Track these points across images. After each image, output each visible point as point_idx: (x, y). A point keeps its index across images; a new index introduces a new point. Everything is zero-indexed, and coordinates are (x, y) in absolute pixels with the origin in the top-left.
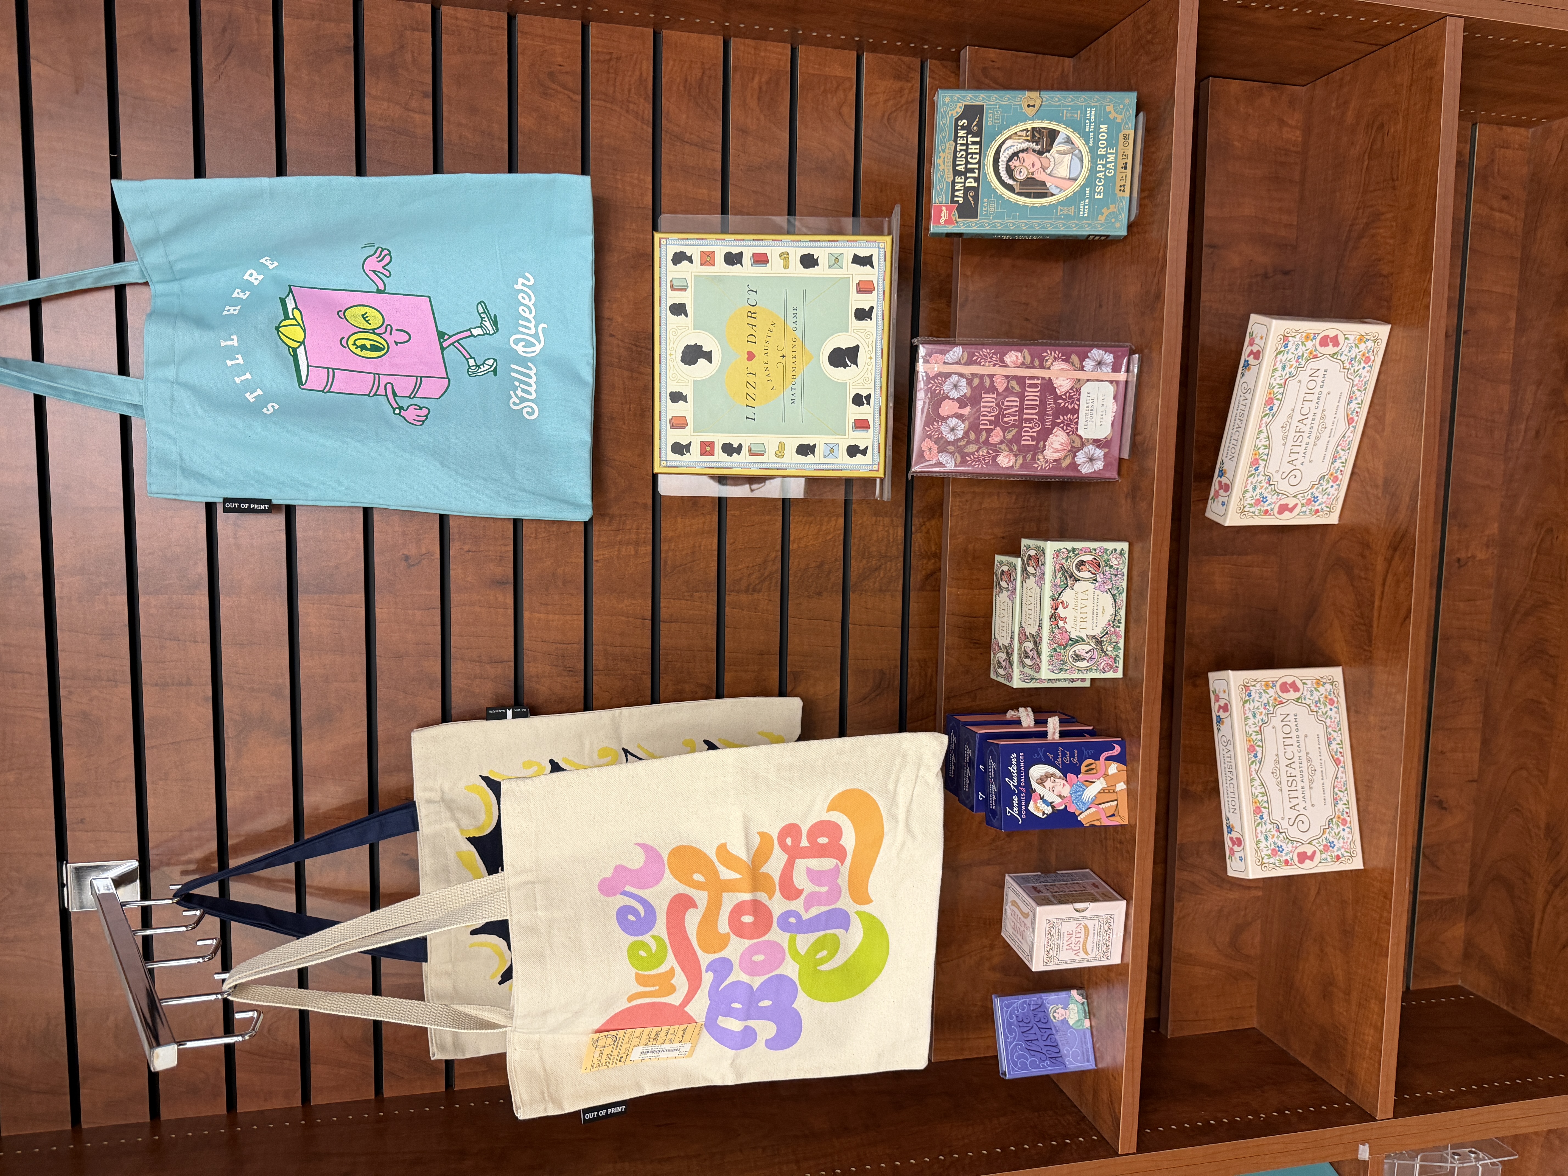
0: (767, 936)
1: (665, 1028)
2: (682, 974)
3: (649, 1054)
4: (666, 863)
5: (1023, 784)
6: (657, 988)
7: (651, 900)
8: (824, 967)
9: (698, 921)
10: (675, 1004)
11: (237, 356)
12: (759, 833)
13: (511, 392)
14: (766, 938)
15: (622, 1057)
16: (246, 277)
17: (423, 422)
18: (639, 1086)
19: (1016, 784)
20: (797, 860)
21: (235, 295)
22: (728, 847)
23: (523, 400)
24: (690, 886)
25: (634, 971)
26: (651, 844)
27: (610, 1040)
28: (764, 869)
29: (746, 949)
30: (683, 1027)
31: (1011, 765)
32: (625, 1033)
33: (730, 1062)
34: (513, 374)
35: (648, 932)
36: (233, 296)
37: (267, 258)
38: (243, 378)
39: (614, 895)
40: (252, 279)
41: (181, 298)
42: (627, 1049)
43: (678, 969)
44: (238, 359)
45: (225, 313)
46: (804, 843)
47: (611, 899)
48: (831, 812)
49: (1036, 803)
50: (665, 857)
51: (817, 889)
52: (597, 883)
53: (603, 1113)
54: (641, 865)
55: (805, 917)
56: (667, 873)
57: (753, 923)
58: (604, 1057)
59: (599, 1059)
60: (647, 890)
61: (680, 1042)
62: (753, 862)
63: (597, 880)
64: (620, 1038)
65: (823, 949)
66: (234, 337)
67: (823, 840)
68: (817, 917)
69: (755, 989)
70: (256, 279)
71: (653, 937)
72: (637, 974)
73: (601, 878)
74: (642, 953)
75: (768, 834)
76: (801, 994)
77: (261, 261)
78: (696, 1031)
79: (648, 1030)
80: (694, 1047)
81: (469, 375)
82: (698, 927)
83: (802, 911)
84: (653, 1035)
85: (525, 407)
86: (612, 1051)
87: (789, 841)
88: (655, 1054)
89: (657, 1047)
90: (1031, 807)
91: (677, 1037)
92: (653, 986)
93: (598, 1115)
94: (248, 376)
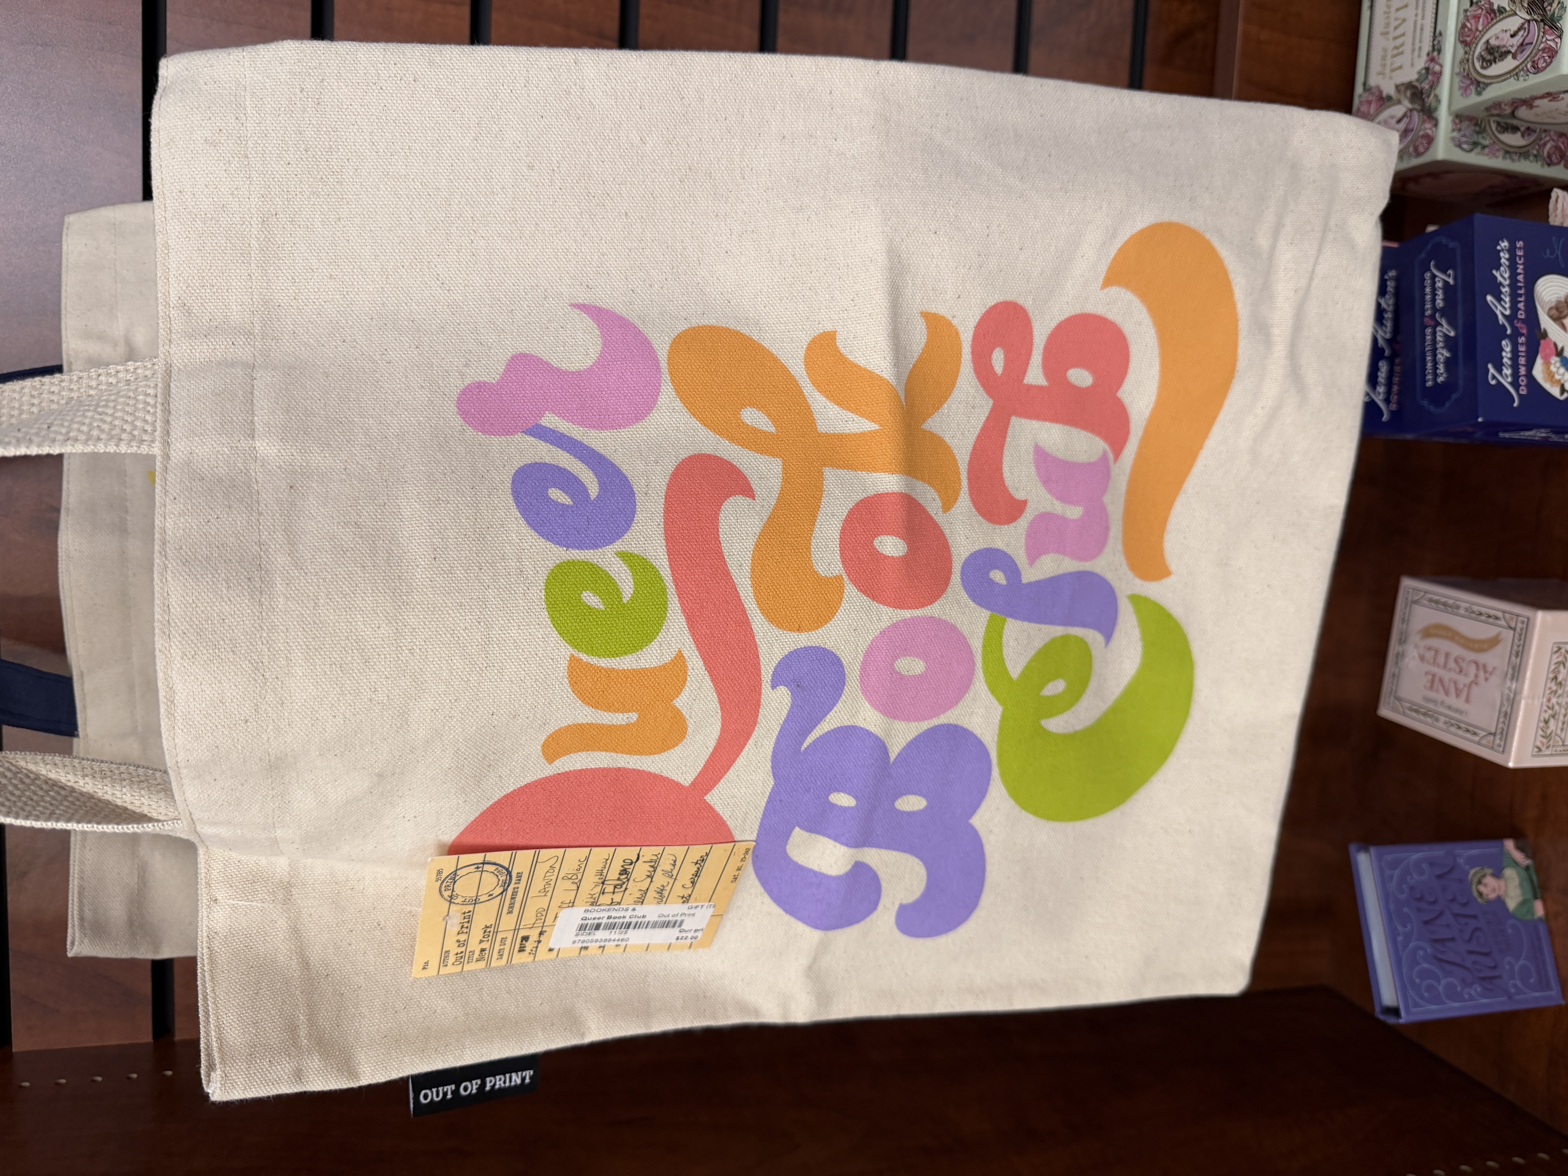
0: (936, 605)
1: (648, 853)
2: (708, 683)
3: (600, 934)
4: (664, 364)
5: (1521, 315)
6: (634, 717)
7: (619, 459)
8: (1056, 724)
9: (758, 530)
10: (681, 780)
12: (926, 316)
14: (933, 610)
15: (525, 939)
18: (572, 1019)
19: (1508, 313)
20: (1015, 421)
22: (840, 344)
24: (732, 439)
25: (566, 651)
26: (620, 309)
27: (490, 882)
28: (933, 424)
29: (883, 633)
30: (697, 851)
31: (1498, 266)
32: (535, 862)
33: (804, 961)
35: (611, 542)
39: (508, 431)
42: (542, 914)
43: (696, 664)
46: (1035, 375)
47: (496, 442)
48: (1114, 290)
49: (1547, 363)
50: (662, 349)
51: (1058, 507)
52: (455, 393)
53: (472, 1087)
54: (589, 363)
55: (1030, 574)
56: (667, 394)
57: (904, 559)
58: (476, 933)
59: (463, 937)
60: (606, 434)
61: (686, 899)
62: (908, 390)
63: (456, 385)
64: (519, 875)
65: (1055, 676)
67: (1080, 377)
68: (1054, 582)
69: (893, 756)
71: (625, 557)
72: (574, 665)
73: (468, 381)
74: (591, 599)
75: (950, 324)
76: (997, 791)
78: (731, 870)
79: (600, 854)
80: (718, 917)
82: (757, 547)
83: (1020, 557)
84: (613, 874)
86: (499, 916)
87: (998, 360)
88: (615, 935)
89: (624, 914)
90: (1538, 371)
91: (678, 884)
92: (623, 709)
93: (456, 1092)
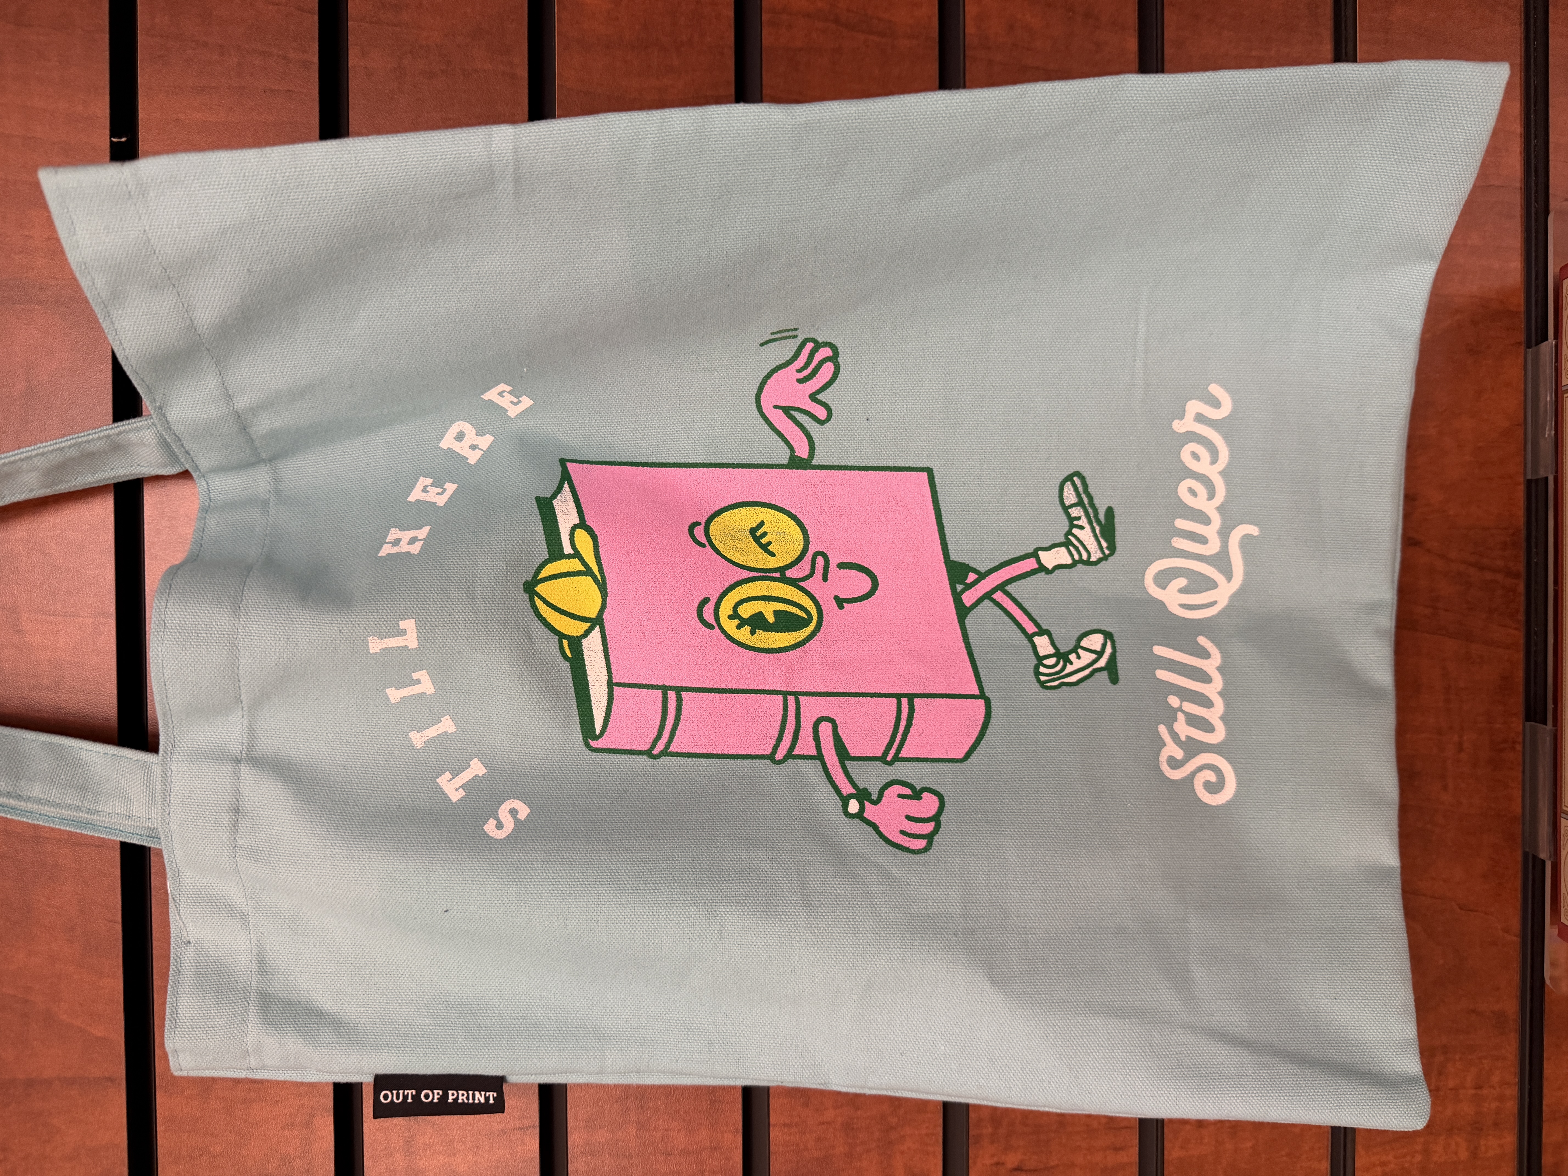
11: (415, 676)
13: (1162, 729)
16: (447, 442)
17: (930, 837)
21: (416, 495)
23: (1192, 748)
34: (1162, 674)
36: (412, 498)
37: (502, 387)
38: (432, 732)
40: (462, 448)
41: (272, 511)
44: (418, 682)
45: (386, 550)
66: (409, 625)
70: (473, 447)
77: (487, 396)
81: (1042, 684)
85: (1200, 769)
94: (447, 725)
